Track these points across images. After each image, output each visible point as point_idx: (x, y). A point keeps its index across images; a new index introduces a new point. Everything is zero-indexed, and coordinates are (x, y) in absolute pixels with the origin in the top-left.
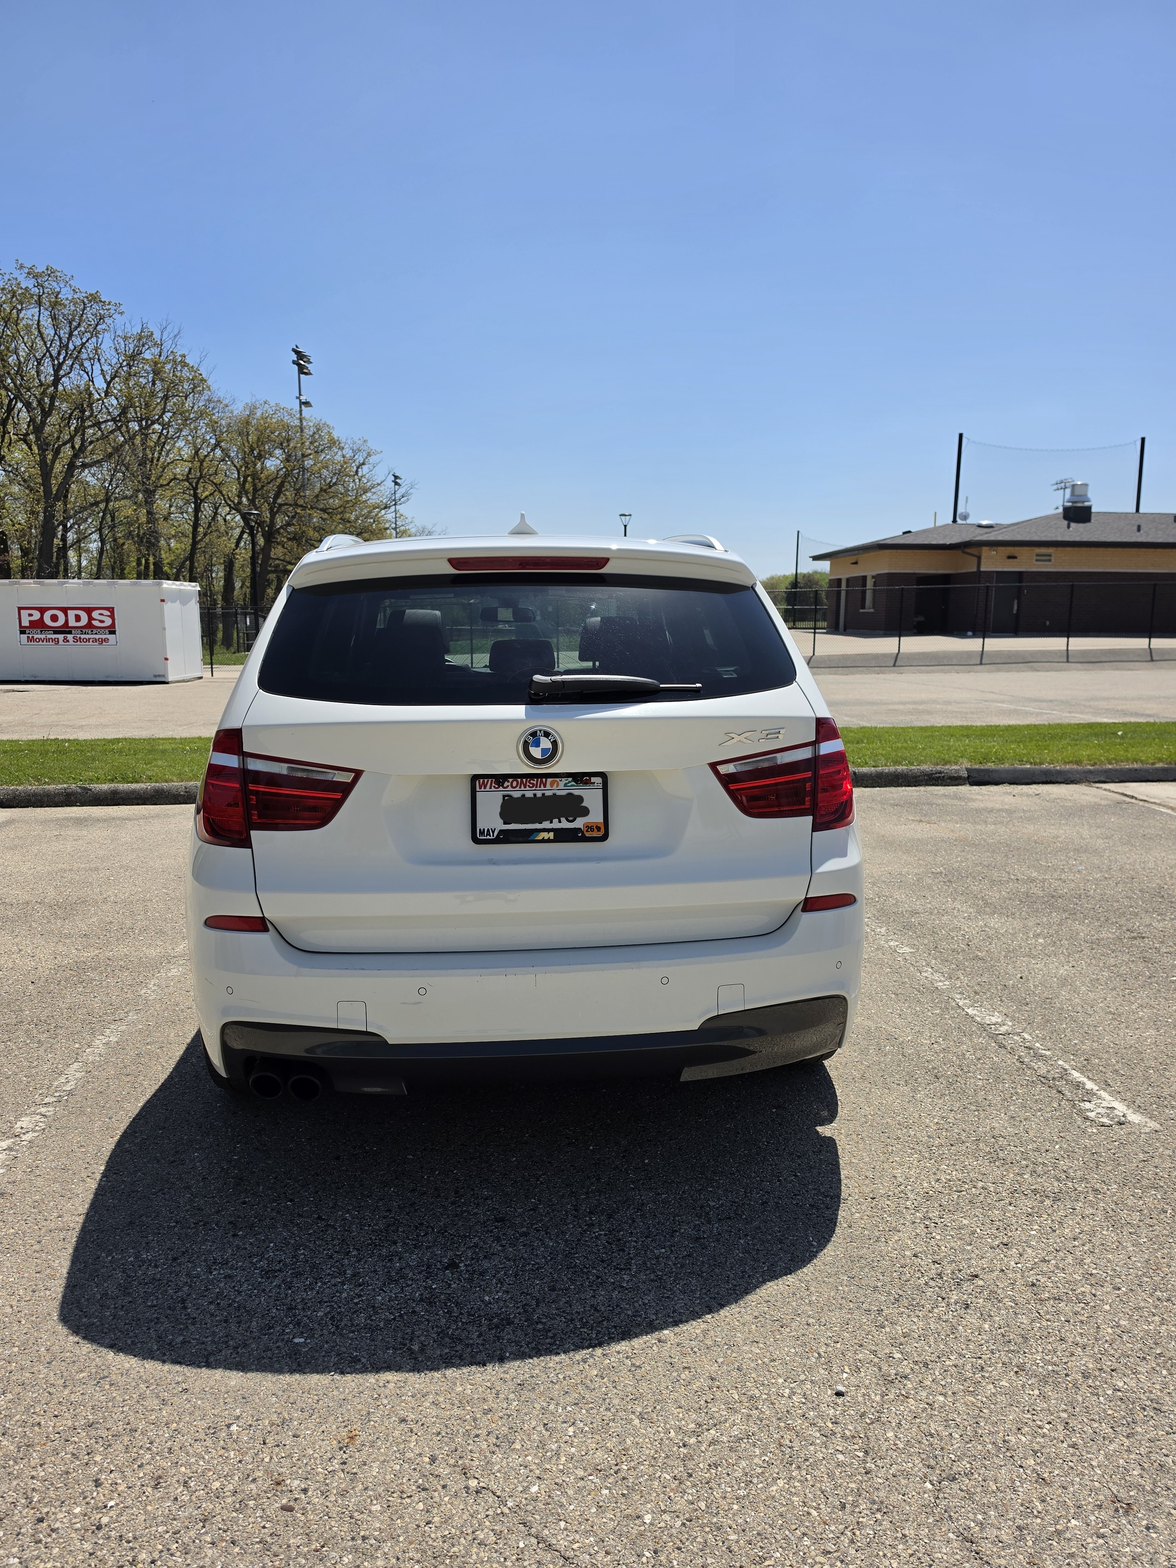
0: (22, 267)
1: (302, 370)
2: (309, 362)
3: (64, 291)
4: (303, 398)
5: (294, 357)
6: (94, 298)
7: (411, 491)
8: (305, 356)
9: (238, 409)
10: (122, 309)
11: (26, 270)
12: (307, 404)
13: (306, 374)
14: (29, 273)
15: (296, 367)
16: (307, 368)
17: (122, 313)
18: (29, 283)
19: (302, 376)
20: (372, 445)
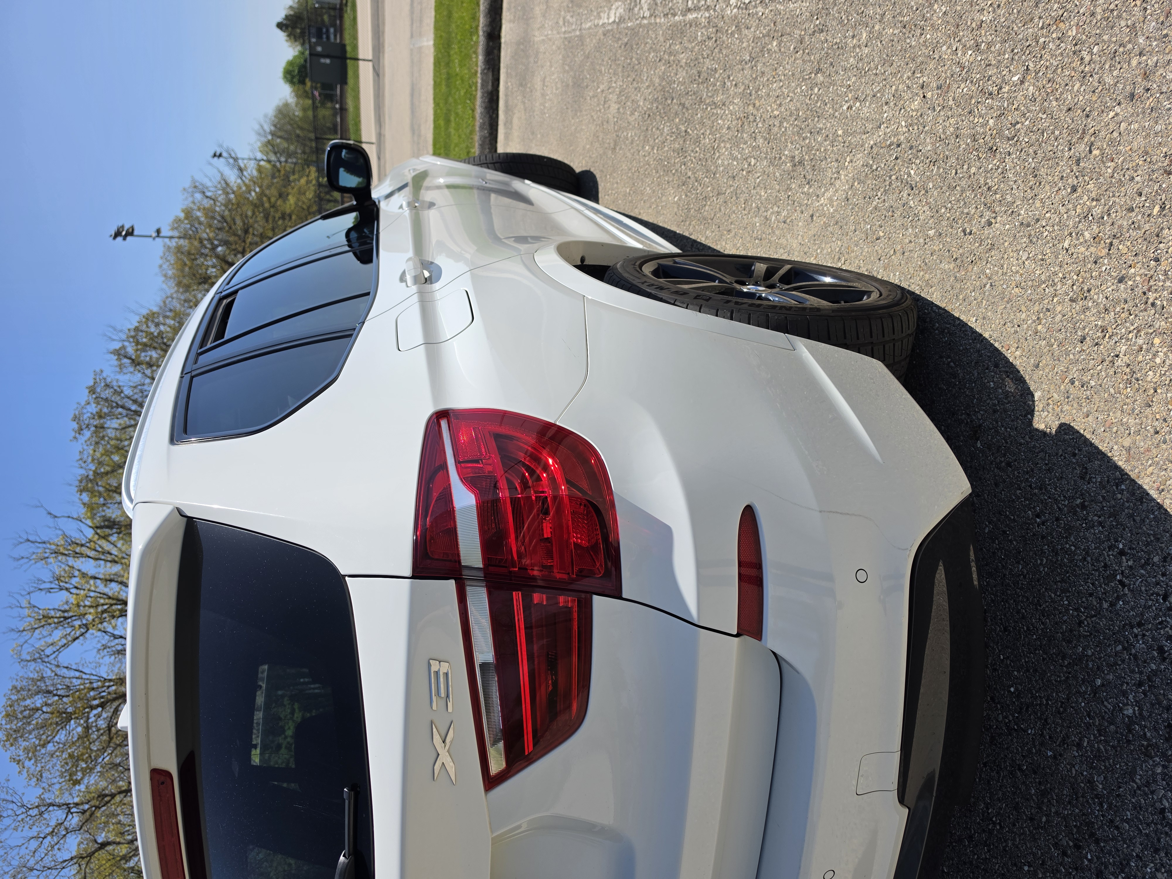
0: (75, 438)
1: (130, 233)
2: (123, 227)
3: (90, 410)
4: (154, 234)
5: (119, 239)
6: (92, 390)
7: (225, 146)
8: (118, 230)
9: (170, 288)
10: (98, 370)
11: (77, 435)
12: (158, 231)
13: (133, 230)
14: (80, 434)
15: (129, 238)
16: (128, 230)
17: (102, 371)
18: (87, 434)
19: (135, 233)
20: (187, 184)
